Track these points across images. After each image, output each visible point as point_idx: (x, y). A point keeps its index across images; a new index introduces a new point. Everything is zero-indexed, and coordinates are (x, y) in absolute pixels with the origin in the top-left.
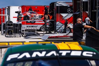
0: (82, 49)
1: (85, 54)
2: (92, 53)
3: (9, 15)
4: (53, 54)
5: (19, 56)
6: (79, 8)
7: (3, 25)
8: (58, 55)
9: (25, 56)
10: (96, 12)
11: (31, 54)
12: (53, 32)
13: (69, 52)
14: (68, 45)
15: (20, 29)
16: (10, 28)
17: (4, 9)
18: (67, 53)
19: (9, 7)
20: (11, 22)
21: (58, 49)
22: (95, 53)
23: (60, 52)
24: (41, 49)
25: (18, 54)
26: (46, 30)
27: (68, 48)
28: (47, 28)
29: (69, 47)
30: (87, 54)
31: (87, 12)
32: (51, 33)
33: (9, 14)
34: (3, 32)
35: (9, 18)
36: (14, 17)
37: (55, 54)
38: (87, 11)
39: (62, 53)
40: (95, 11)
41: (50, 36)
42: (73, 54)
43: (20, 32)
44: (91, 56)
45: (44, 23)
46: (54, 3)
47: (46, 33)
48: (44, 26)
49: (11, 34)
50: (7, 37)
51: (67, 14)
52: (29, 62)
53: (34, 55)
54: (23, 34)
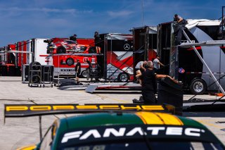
0: (183, 124)
1: (188, 132)
2: (198, 130)
3: (34, 52)
4: (138, 133)
5: (81, 135)
6: (144, 44)
7: (24, 67)
8: (146, 134)
9: (92, 136)
10: (169, 50)
11: (102, 132)
12: (102, 80)
13: (163, 128)
14: (158, 116)
15: (52, 74)
16: (36, 73)
17: (25, 43)
18: (160, 131)
19: (33, 40)
20: (38, 63)
21: (145, 123)
22: (203, 131)
23: (149, 129)
24: (118, 124)
25: (80, 132)
26: (91, 77)
27: (161, 123)
28: (93, 73)
29: (162, 120)
30: (191, 132)
31: (156, 51)
32: (99, 81)
33: (33, 50)
34: (24, 79)
35: (33, 57)
36: (41, 56)
37: (141, 133)
38: (156, 48)
39: (151, 131)
40: (168, 48)
41: (99, 86)
42: (170, 131)
43: (52, 80)
44: (198, 135)
45: (88, 65)
46: (104, 35)
47: (92, 81)
48: (88, 71)
49: (38, 82)
50: (32, 86)
51: (124, 53)
52: (99, 147)
53: (107, 134)
54: (56, 81)
